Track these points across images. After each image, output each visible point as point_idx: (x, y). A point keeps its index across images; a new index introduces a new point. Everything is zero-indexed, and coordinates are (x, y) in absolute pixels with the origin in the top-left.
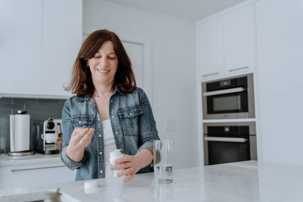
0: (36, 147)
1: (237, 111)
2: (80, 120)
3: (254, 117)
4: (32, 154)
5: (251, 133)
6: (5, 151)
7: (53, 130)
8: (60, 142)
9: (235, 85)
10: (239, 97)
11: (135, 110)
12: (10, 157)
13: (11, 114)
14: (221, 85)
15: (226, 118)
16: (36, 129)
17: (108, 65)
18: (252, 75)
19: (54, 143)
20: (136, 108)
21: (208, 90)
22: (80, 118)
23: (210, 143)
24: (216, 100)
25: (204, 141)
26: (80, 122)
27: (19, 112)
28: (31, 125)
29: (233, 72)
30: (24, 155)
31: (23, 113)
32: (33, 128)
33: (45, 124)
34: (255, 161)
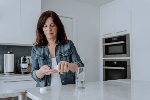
0: (17, 71)
1: (121, 53)
2: (40, 57)
3: (129, 56)
4: (15, 74)
5: (128, 65)
6: (1, 72)
7: (26, 62)
8: (29, 68)
9: (120, 40)
10: (122, 46)
11: (68, 52)
12: (4, 75)
13: (5, 53)
14: (113, 40)
15: (115, 57)
16: (17, 61)
17: (51, 30)
18: (129, 34)
19: (26, 69)
20: (68, 51)
21: (106, 42)
22: (40, 56)
23: (106, 70)
24: (110, 48)
25: (103, 69)
26: (40, 58)
27: (9, 52)
28: (14, 59)
29: (119, 33)
30: (11, 74)
31: (10, 53)
32: (16, 61)
33: (22, 59)
34: (129, 79)
